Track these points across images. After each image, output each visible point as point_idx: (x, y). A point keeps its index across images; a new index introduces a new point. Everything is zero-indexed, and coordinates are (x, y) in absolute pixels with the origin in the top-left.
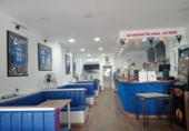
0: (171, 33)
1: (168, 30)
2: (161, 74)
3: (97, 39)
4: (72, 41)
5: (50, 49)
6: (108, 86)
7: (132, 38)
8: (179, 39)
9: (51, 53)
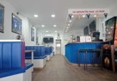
0: (101, 11)
1: (99, 10)
2: (94, 38)
3: (53, 16)
4: (36, 16)
5: (21, 20)
6: (58, 53)
7: (76, 14)
8: (106, 16)
9: (21, 23)
